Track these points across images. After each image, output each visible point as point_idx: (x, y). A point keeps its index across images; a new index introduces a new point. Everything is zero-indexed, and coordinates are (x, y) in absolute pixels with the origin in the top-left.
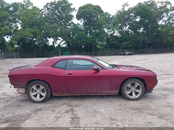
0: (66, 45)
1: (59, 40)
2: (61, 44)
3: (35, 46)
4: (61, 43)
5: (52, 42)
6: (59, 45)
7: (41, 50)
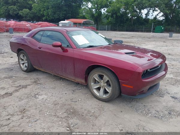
0: (164, 18)
1: (157, 11)
2: (158, 17)
3: (128, 19)
4: (157, 15)
5: (145, 14)
6: (155, 18)
7: (132, 23)
